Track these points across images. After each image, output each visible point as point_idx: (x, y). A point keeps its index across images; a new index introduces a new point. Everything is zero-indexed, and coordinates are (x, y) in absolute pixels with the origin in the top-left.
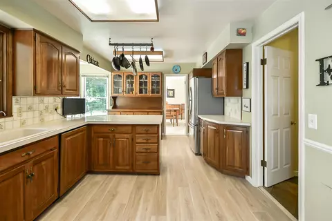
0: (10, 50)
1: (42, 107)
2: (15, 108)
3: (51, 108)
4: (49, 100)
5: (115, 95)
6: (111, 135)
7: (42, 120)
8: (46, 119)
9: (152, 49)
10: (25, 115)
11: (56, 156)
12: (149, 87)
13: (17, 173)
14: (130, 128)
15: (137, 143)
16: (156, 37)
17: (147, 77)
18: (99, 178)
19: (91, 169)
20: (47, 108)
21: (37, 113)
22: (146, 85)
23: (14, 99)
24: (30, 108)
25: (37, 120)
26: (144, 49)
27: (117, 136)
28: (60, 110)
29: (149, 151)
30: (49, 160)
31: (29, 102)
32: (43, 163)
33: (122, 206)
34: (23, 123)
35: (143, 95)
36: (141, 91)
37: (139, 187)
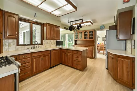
0: (43, 29)
1: (50, 43)
2: (44, 43)
3: (53, 43)
4: (52, 41)
5: (76, 40)
6: (66, 53)
7: (50, 46)
8: (51, 46)
9: (82, 21)
10: (46, 45)
11: (49, 56)
12: (88, 36)
13: (40, 57)
14: (72, 51)
15: (74, 57)
16: (83, 16)
17: (87, 32)
18: (63, 66)
19: (61, 63)
20: (52, 43)
21: (49, 44)
22: (87, 35)
23: (44, 40)
24: (47, 43)
25: (49, 46)
26: (79, 22)
27: (68, 53)
28: (55, 44)
29: (78, 61)
30: (48, 56)
31: (47, 41)
32: (46, 57)
33: (64, 76)
34: (46, 47)
35: (86, 39)
36: (85, 38)
37: (72, 73)
